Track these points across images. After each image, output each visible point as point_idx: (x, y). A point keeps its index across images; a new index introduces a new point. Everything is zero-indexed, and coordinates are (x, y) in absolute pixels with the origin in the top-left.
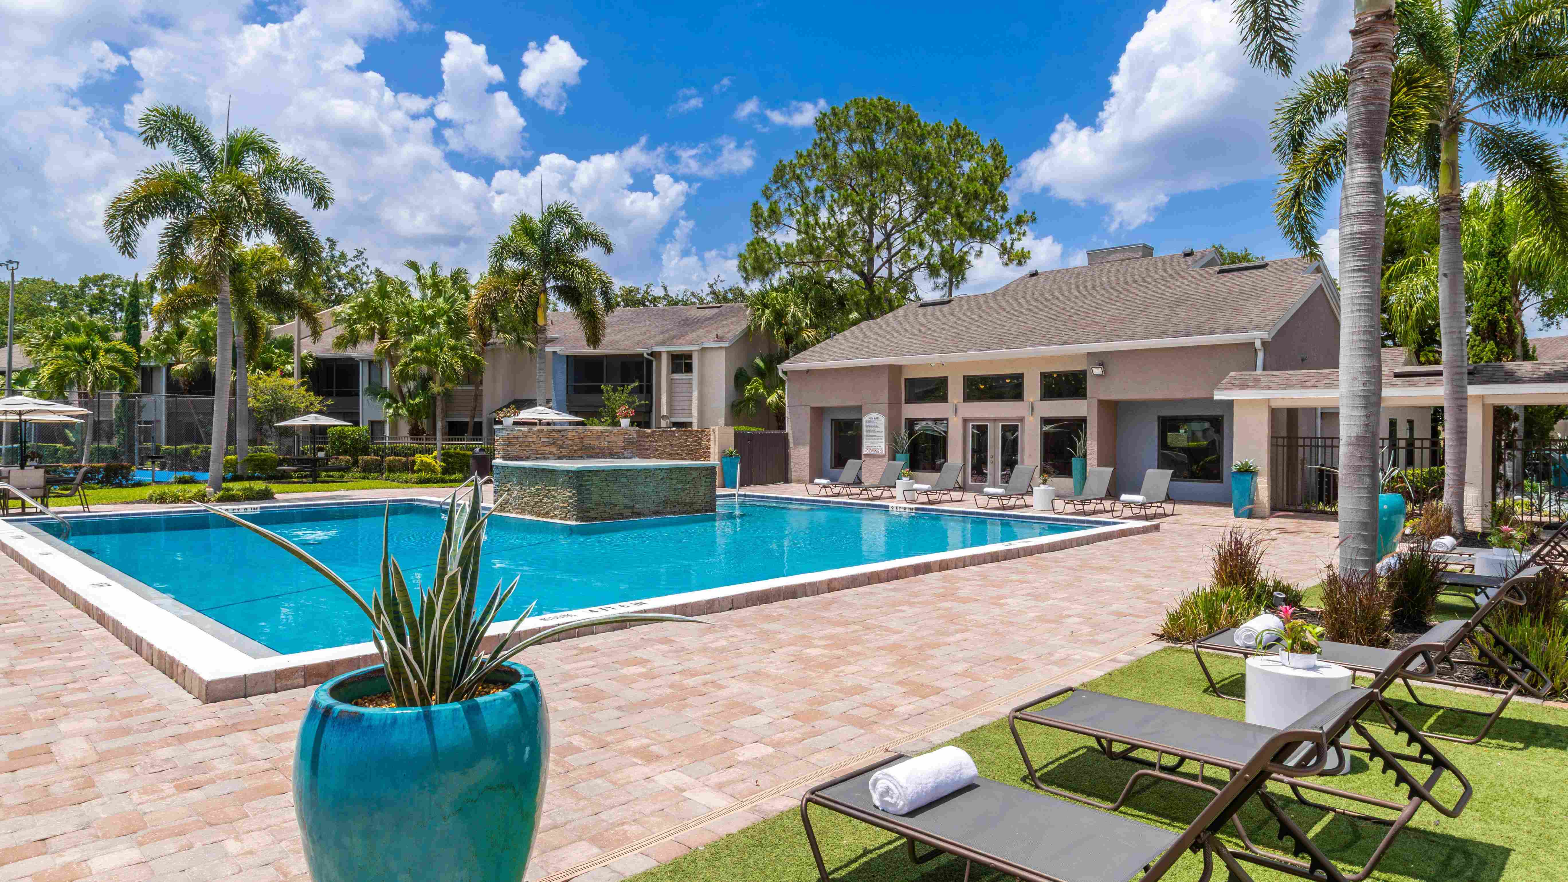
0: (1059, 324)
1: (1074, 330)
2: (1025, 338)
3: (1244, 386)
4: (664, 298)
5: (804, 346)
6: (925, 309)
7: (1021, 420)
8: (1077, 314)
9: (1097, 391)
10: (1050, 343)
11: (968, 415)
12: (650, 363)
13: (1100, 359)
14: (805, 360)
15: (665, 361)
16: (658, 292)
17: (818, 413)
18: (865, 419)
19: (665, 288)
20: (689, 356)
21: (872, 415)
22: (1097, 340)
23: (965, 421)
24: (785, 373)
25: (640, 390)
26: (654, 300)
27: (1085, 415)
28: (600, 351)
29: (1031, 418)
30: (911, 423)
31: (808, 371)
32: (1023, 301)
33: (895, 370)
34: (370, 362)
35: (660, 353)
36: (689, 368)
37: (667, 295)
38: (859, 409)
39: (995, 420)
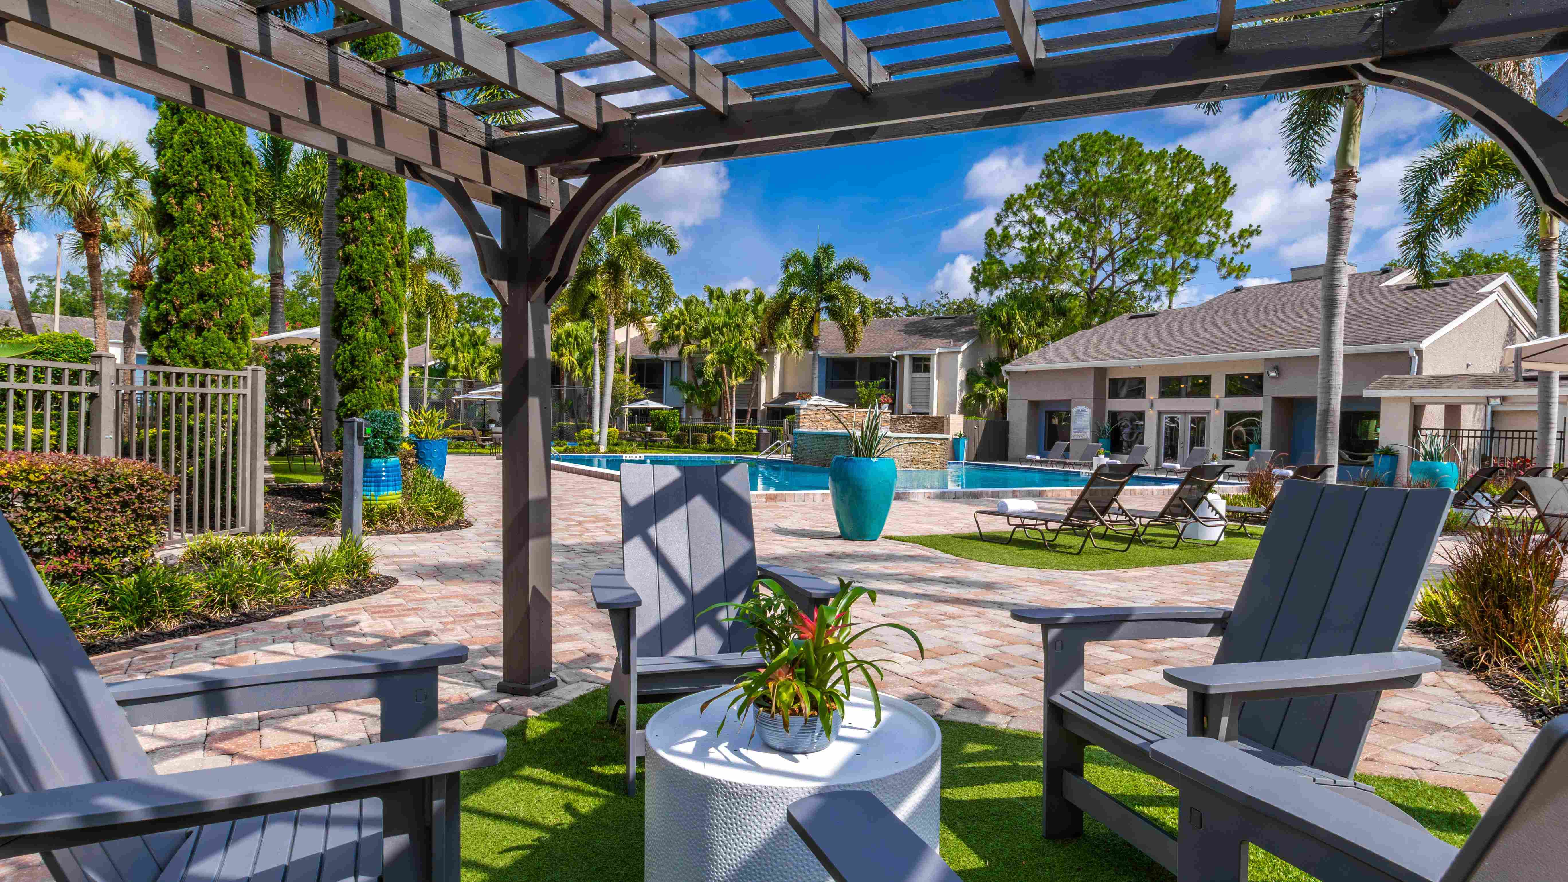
0: (1246, 335)
1: (1256, 339)
2: (1213, 346)
3: (1390, 386)
4: (905, 308)
5: (1025, 352)
6: (1133, 321)
7: (1208, 413)
8: (1265, 326)
9: (1273, 389)
10: (1233, 351)
11: (1162, 409)
12: (895, 364)
13: (1278, 365)
14: (1025, 364)
15: (907, 362)
16: (899, 303)
17: (1034, 405)
18: (1074, 411)
19: (906, 299)
20: (928, 359)
21: (1080, 408)
22: (1272, 349)
23: (1160, 413)
24: (1008, 373)
25: (885, 385)
26: (897, 311)
27: (1260, 409)
28: (854, 354)
29: (1217, 412)
30: (1114, 415)
31: (1026, 372)
32: (1222, 314)
33: (1100, 372)
34: (673, 362)
35: (903, 356)
36: (927, 369)
37: (908, 305)
38: (1068, 403)
39: (1185, 413)
